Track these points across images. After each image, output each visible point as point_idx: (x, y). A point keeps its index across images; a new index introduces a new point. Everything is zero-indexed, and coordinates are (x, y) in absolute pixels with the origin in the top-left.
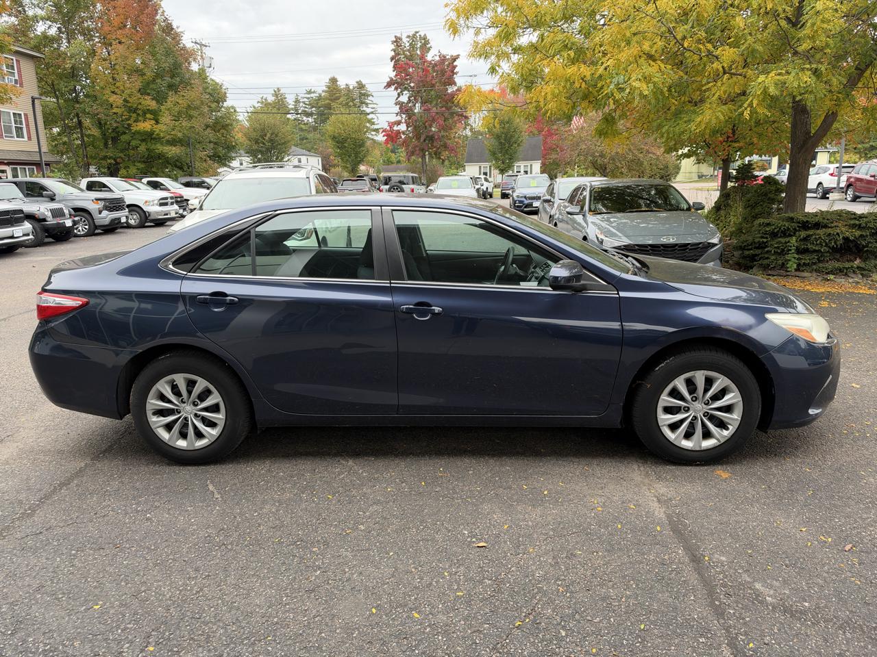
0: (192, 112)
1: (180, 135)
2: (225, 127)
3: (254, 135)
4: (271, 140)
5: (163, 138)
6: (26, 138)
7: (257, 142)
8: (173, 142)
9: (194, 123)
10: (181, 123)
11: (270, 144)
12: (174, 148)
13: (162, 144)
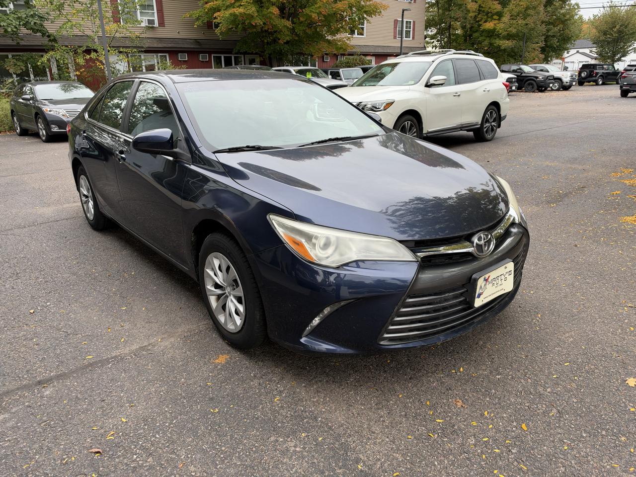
0: (530, 12)
1: (514, 31)
2: (564, 22)
3: (604, 28)
4: (620, 32)
5: (501, 34)
6: (411, 39)
7: (605, 34)
8: (509, 37)
9: (529, 20)
10: (517, 21)
11: (617, 35)
12: (507, 42)
13: (500, 39)
